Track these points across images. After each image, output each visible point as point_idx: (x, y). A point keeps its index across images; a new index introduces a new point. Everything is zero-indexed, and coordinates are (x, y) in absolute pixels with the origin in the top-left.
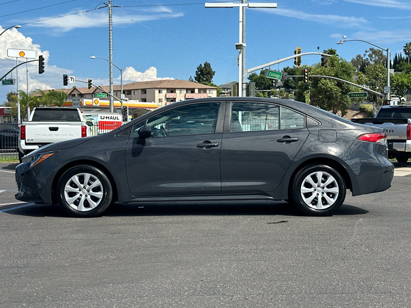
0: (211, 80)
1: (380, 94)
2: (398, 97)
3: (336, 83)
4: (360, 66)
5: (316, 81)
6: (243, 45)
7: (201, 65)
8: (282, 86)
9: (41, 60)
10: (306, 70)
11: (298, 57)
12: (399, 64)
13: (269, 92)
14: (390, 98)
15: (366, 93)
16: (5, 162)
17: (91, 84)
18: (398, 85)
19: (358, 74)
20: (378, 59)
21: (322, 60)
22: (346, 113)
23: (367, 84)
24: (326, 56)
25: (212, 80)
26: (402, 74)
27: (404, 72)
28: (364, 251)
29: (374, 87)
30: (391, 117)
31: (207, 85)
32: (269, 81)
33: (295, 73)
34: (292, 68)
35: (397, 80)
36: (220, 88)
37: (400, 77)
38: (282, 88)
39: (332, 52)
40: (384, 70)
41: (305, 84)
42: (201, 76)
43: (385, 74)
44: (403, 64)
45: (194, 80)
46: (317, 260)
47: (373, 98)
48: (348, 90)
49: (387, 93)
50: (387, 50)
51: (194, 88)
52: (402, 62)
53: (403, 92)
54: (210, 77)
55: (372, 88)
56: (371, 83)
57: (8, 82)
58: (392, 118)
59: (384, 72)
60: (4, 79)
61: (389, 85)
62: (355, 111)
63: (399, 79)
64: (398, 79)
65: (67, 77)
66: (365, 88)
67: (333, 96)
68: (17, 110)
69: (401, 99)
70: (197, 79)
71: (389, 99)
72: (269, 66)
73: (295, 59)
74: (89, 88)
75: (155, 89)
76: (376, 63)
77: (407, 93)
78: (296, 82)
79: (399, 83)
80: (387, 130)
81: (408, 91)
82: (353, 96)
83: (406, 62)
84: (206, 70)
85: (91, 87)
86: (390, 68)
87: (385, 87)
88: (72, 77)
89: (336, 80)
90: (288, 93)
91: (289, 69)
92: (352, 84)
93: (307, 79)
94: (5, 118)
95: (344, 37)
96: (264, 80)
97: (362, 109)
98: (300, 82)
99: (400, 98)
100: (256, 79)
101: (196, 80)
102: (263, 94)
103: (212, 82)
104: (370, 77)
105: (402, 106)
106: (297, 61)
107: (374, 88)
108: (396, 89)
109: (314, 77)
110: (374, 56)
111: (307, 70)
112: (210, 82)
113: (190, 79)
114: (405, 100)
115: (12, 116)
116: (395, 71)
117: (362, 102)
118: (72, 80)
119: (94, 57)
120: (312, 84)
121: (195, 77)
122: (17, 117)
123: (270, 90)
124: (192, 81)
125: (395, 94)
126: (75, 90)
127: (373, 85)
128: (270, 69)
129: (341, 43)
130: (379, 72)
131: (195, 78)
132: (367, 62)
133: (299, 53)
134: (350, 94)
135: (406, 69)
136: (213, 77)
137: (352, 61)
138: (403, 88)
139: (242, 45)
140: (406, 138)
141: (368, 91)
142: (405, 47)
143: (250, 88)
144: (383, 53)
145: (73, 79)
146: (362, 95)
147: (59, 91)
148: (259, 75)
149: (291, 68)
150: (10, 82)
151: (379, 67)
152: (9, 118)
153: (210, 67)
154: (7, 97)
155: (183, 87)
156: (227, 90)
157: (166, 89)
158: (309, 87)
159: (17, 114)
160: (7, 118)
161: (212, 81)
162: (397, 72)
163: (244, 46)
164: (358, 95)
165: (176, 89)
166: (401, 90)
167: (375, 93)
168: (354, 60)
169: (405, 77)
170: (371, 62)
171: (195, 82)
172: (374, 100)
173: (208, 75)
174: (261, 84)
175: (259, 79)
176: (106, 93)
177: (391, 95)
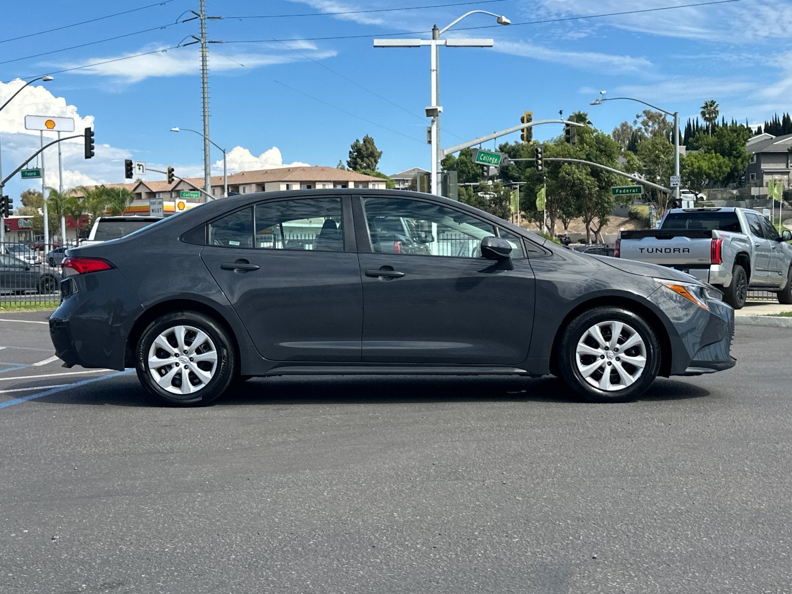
0: (375, 166)
1: (663, 188)
2: (692, 193)
3: (589, 170)
4: (628, 142)
5: (555, 167)
6: (439, 110)
7: (358, 141)
8: (497, 176)
9: (88, 135)
10: (540, 150)
11: (527, 128)
12: (693, 137)
13: (475, 187)
14: (680, 196)
15: (640, 187)
16: (45, 309)
17: (173, 175)
18: (692, 173)
19: (625, 156)
20: (659, 128)
21: (568, 132)
22: (607, 220)
23: (640, 172)
24: (573, 126)
25: (378, 166)
26: (700, 155)
27: (702, 150)
28: (657, 426)
29: (652, 177)
30: (685, 227)
31: (369, 175)
32: (475, 168)
33: (518, 154)
34: (513, 145)
35: (690, 165)
36: (392, 181)
37: (696, 159)
38: (497, 179)
39: (581, 118)
40: (668, 148)
41: (537, 173)
42: (358, 159)
43: (670, 155)
44: (700, 137)
45: (347, 167)
46: (592, 437)
47: (651, 196)
48: (609, 183)
49: (676, 187)
50: (675, 115)
51: (346, 180)
52: (699, 133)
53: (700, 184)
54: (373, 161)
55: (650, 178)
56: (648, 170)
57: (31, 174)
58: (687, 229)
59: (669, 151)
60: (24, 168)
61: (678, 174)
62: (621, 218)
63: (694, 163)
64: (692, 162)
65: (131, 163)
66: (637, 178)
67: (585, 193)
68: (43, 221)
69: (699, 196)
70: (352, 165)
71: (678, 197)
72: (480, 143)
73: (523, 130)
74: (170, 182)
75: (281, 183)
76: (655, 135)
77: (708, 186)
78: (520, 169)
79: (694, 169)
80: (679, 249)
81: (709, 183)
82: (619, 193)
83: (706, 133)
84: (367, 149)
85: (173, 180)
86: (680, 145)
87: (671, 177)
88: (140, 164)
89: (589, 165)
90: (507, 187)
91: (508, 147)
92: (616, 173)
93: (541, 165)
94: (20, 235)
95: (603, 92)
96: (466, 166)
97: (632, 214)
98: (529, 170)
99: (696, 195)
100: (453, 165)
101: (350, 167)
102: (466, 190)
103: (376, 170)
104: (646, 160)
105: (703, 210)
106: (525, 135)
107: (653, 179)
108: (690, 179)
109: (552, 161)
110: (650, 124)
111: (541, 148)
112: (373, 170)
113: (339, 164)
114: (705, 197)
115: (32, 232)
116: (687, 149)
117: (633, 203)
118: (139, 169)
119: (177, 129)
120: (548, 173)
121: (347, 162)
122: (43, 234)
123: (477, 182)
124: (343, 168)
125: (688, 188)
126: (141, 186)
127: (651, 174)
128: (480, 148)
129: (598, 102)
130: (661, 151)
131: (349, 164)
132: (639, 133)
133: (529, 120)
134: (614, 190)
135: (706, 145)
136: (379, 160)
137: (614, 133)
138: (702, 179)
139: (436, 109)
140: (710, 262)
141: (643, 184)
142: (704, 108)
143: (448, 180)
144: (666, 119)
145: (141, 167)
146: (634, 191)
147: (118, 187)
148: (457, 157)
149: (511, 146)
150: (35, 174)
151: (660, 143)
152: (28, 234)
153: (373, 144)
154: (21, 199)
155: (328, 180)
156: (403, 184)
157: (299, 183)
158: (545, 178)
159: (43, 228)
160: (24, 235)
161: (376, 168)
162: (690, 151)
163: (440, 112)
164: (627, 191)
165: (317, 183)
166: (698, 181)
167: (655, 187)
168: (618, 131)
169: (704, 159)
170: (646, 134)
171: (348, 170)
172: (653, 199)
173: (370, 158)
174: (461, 172)
175: (457, 164)
176: (198, 190)
177: (681, 191)
